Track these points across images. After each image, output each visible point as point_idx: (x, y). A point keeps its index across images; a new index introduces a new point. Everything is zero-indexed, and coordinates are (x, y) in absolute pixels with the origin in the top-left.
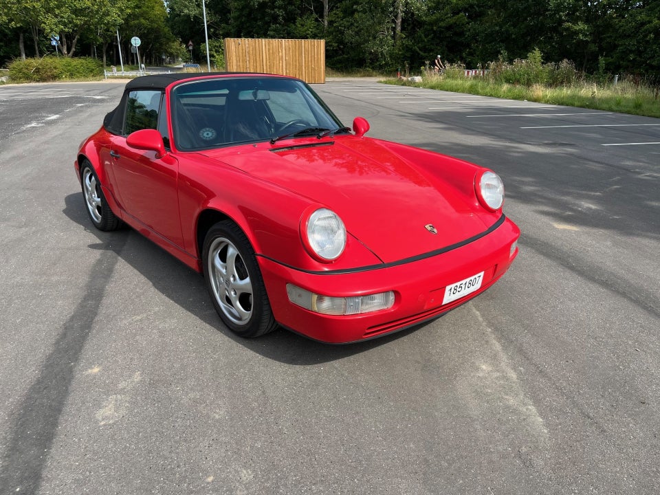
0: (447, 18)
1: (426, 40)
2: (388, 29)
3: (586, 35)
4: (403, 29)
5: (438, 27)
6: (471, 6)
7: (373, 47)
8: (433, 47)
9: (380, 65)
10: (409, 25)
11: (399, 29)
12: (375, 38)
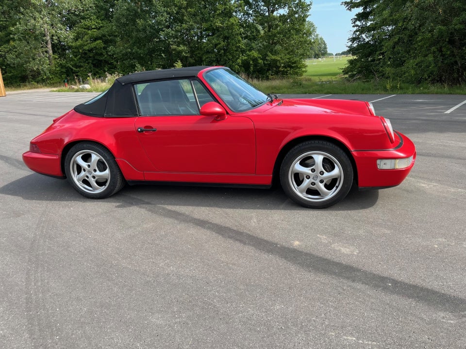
0: (88, 44)
1: (76, 59)
2: (42, 52)
3: (186, 53)
4: (54, 52)
5: (83, 50)
6: (104, 36)
7: (34, 66)
8: (82, 64)
9: (42, 79)
10: (58, 49)
11: (51, 52)
12: (34, 59)
